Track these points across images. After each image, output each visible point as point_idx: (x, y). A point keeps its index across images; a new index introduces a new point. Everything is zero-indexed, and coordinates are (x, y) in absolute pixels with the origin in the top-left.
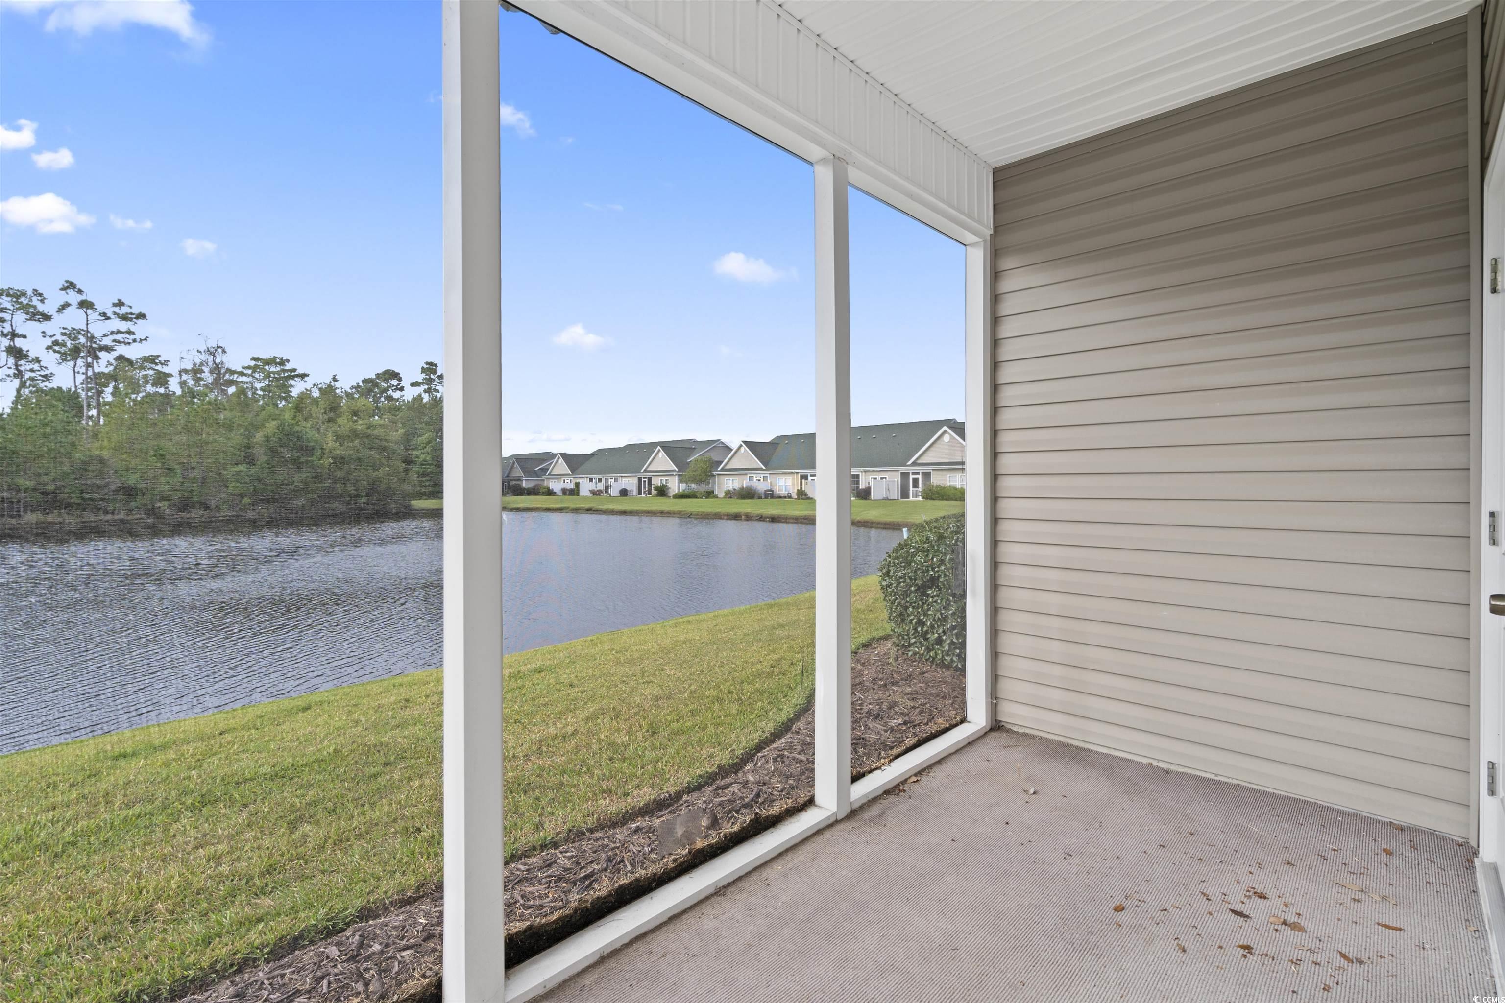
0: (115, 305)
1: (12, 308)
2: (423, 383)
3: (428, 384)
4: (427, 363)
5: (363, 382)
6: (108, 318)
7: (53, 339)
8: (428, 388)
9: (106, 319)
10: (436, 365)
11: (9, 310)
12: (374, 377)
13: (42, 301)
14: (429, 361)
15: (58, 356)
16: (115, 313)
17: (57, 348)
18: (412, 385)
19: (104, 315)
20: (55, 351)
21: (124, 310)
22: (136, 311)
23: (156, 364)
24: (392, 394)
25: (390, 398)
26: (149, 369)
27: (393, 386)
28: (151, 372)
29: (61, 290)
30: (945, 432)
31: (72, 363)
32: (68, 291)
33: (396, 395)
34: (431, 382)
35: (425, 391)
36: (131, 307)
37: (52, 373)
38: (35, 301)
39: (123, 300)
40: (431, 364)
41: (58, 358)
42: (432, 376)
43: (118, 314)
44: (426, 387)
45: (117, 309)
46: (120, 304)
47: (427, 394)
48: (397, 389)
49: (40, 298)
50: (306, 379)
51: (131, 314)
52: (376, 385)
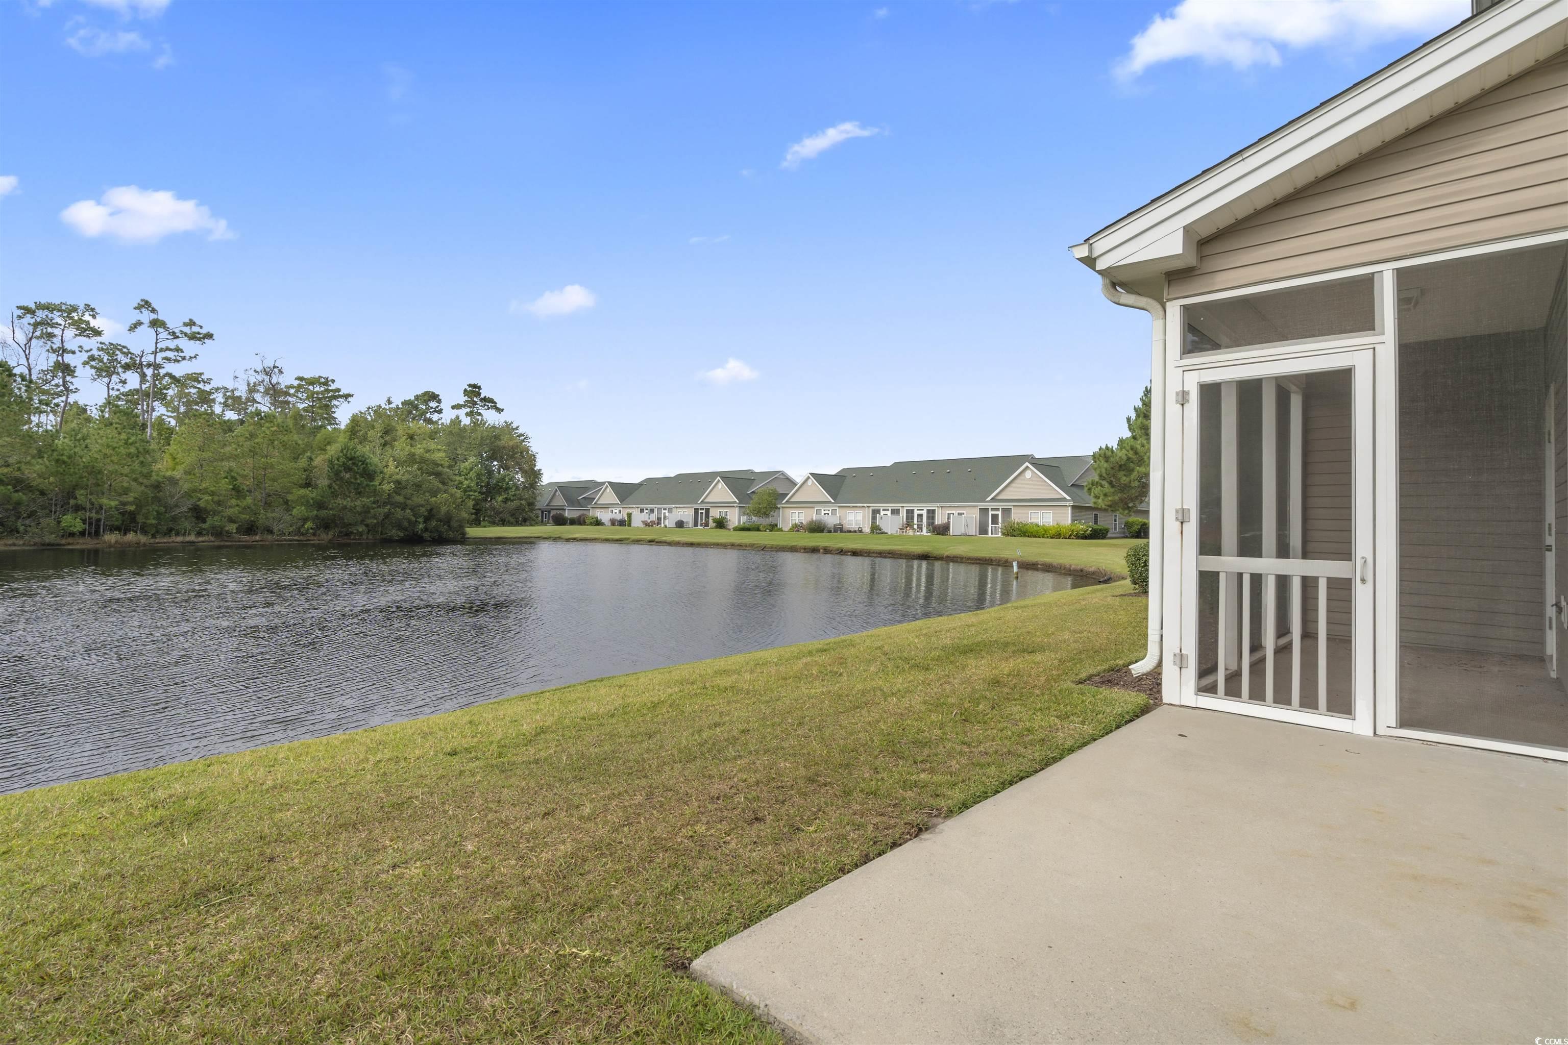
0: (185, 324)
1: (63, 323)
2: (464, 406)
3: (470, 407)
4: (470, 385)
5: (402, 403)
6: (178, 337)
7: (89, 354)
8: (471, 412)
9: (174, 338)
10: (479, 388)
11: (60, 325)
12: (413, 398)
13: (94, 317)
14: (472, 383)
15: (93, 371)
16: (182, 332)
17: (93, 363)
18: (453, 407)
19: (174, 333)
20: (92, 367)
21: (195, 329)
22: (204, 331)
23: (199, 382)
24: (431, 416)
25: (429, 421)
26: (191, 387)
27: (432, 408)
28: (193, 391)
29: (135, 308)
30: (1027, 467)
31: (106, 380)
32: (143, 310)
33: (435, 417)
34: (473, 404)
35: (467, 414)
36: (201, 327)
37: (76, 389)
38: (87, 317)
39: (195, 320)
40: (474, 386)
41: (94, 374)
42: (475, 399)
43: (186, 334)
44: (468, 410)
45: (187, 330)
46: (192, 323)
47: (469, 418)
48: (435, 411)
49: (91, 313)
50: (350, 399)
51: (199, 333)
52: (416, 407)
